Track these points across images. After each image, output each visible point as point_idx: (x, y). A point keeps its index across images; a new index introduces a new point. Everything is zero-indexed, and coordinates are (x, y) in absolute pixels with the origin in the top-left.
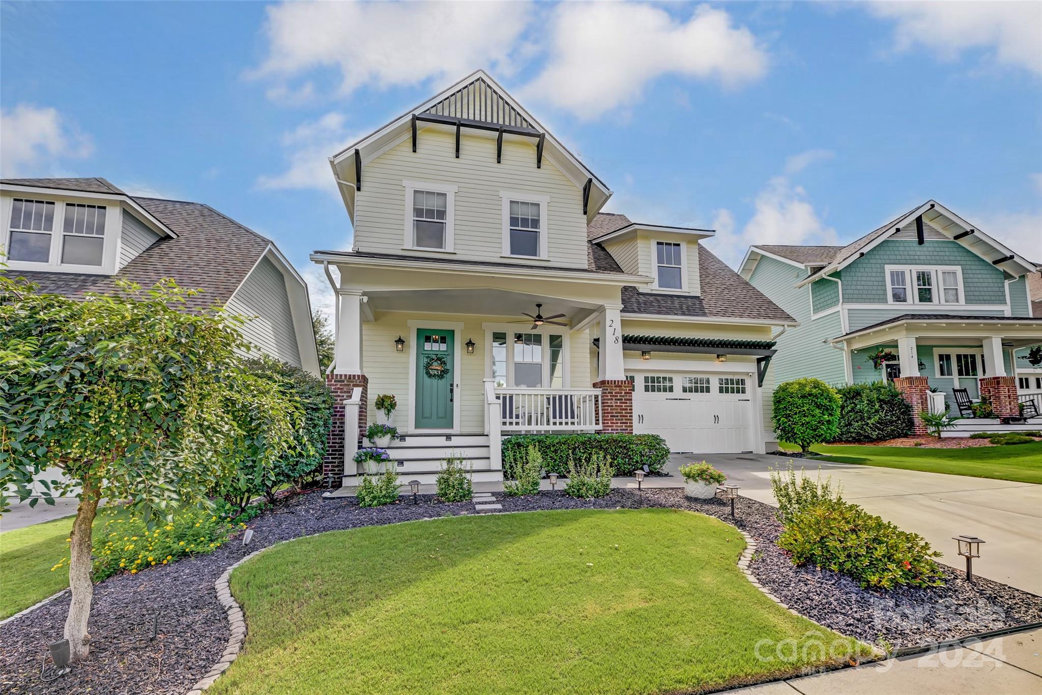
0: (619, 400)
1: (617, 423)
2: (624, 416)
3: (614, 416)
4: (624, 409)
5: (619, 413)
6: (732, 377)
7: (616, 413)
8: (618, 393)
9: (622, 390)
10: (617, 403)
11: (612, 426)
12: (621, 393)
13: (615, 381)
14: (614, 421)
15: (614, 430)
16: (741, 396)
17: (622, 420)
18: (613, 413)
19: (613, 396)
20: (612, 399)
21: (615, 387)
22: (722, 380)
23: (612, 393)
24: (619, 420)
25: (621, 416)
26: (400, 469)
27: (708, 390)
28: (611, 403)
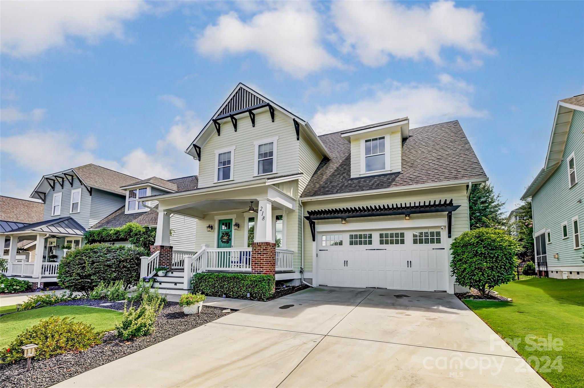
0: (259, 254)
1: (258, 267)
2: (262, 263)
3: (256, 263)
4: (262, 259)
5: (259, 261)
6: (426, 231)
7: (257, 261)
8: (259, 250)
9: (261, 248)
10: (258, 256)
11: (255, 269)
12: (261, 250)
13: (257, 243)
14: (256, 266)
15: (256, 271)
16: (436, 245)
17: (261, 265)
18: (256, 261)
19: (257, 252)
20: (256, 254)
21: (258, 246)
22: (415, 236)
23: (256, 250)
24: (259, 265)
25: (260, 263)
26: (160, 286)
27: (403, 242)
28: (255, 256)
